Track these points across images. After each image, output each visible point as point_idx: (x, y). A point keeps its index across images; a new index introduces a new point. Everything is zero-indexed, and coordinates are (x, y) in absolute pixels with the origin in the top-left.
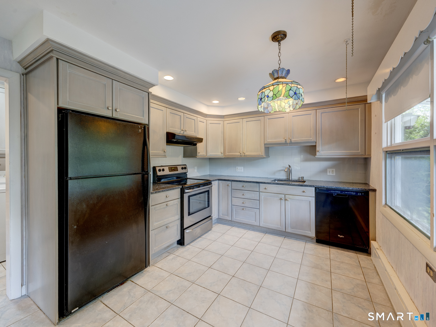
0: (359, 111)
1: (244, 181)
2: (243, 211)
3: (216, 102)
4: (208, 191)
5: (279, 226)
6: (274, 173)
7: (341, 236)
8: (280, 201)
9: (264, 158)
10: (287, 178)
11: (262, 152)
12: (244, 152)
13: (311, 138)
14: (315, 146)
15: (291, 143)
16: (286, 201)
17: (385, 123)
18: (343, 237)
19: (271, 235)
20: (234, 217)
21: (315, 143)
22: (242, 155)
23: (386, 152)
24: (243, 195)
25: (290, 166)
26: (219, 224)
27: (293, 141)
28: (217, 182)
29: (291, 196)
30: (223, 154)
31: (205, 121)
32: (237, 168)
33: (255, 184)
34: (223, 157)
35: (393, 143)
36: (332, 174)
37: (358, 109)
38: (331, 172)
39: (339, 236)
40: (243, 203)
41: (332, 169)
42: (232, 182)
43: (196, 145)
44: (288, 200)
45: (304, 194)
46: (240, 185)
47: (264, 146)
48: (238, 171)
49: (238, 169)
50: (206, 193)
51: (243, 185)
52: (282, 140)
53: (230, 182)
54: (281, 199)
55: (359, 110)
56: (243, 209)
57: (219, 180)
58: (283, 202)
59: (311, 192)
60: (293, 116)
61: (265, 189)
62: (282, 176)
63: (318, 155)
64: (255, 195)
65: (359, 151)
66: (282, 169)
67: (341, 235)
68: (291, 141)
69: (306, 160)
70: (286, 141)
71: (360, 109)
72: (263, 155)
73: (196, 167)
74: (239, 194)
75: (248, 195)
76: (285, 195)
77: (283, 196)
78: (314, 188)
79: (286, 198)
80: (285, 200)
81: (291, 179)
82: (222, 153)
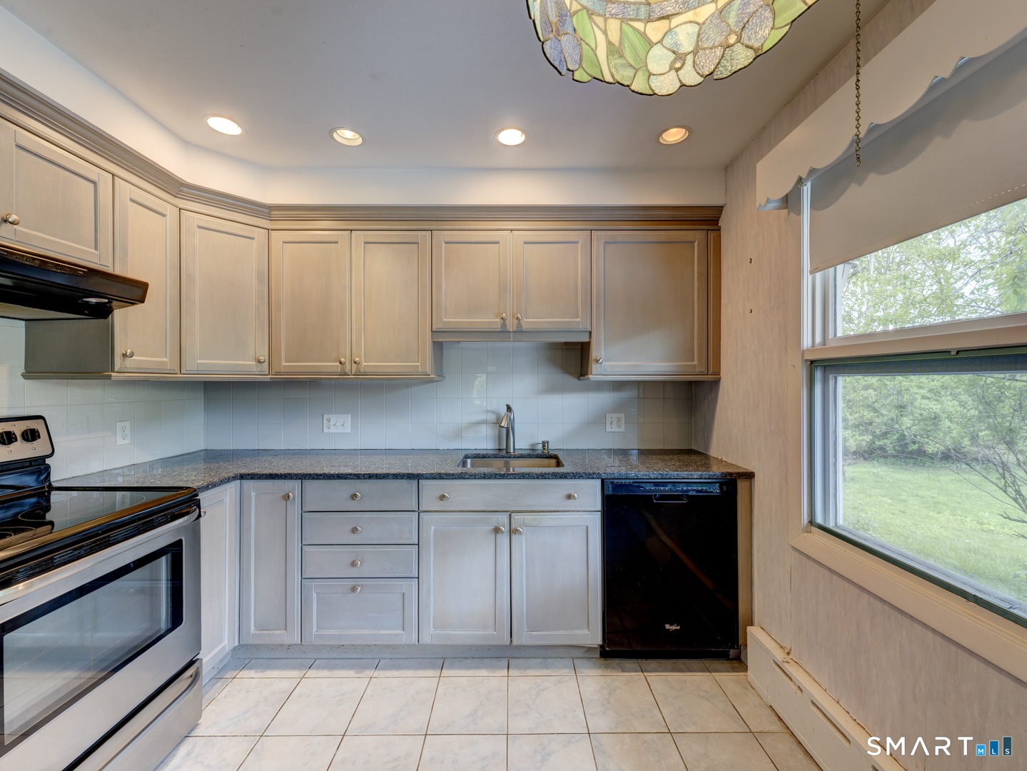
0: (694, 250)
1: (358, 476)
2: (352, 595)
3: (225, 126)
4: (174, 551)
5: (491, 631)
6: (458, 434)
7: (674, 628)
8: (493, 536)
9: (431, 381)
10: (498, 448)
11: (423, 362)
12: (357, 359)
13: (579, 320)
14: (588, 344)
15: (520, 332)
16: (514, 537)
17: (813, 271)
18: (679, 628)
19: (462, 672)
20: (315, 629)
21: (588, 334)
22: (348, 369)
23: (812, 362)
24: (354, 530)
25: (509, 408)
26: (244, 673)
27: (525, 327)
28: (231, 489)
29: (529, 517)
30: (266, 365)
31: (170, 211)
32: (329, 420)
33: (404, 483)
34: (267, 378)
35: (831, 335)
36: (617, 430)
37: (693, 242)
38: (614, 423)
39: (667, 626)
40: (353, 564)
41: (617, 415)
42: (307, 483)
43: (103, 312)
44: (521, 533)
45: (570, 504)
46: (338, 493)
47: (432, 338)
48: (333, 430)
49: (332, 423)
50: (164, 558)
51: (352, 492)
52: (488, 320)
53: (297, 483)
54: (497, 530)
55: (694, 246)
56: (353, 589)
57: (242, 477)
58: (504, 539)
59: (590, 496)
60: (525, 243)
61: (442, 497)
62: (483, 441)
63: (597, 372)
64: (403, 527)
65: (695, 362)
66: (483, 417)
67: (671, 625)
68: (519, 325)
69: (551, 389)
70: (504, 325)
71: (696, 242)
72: (428, 370)
73: (127, 424)
74: (337, 529)
75: (373, 528)
76: (510, 513)
77: (504, 518)
78: (598, 482)
79: (513, 527)
80: (512, 531)
81: (512, 451)
82: (259, 362)
